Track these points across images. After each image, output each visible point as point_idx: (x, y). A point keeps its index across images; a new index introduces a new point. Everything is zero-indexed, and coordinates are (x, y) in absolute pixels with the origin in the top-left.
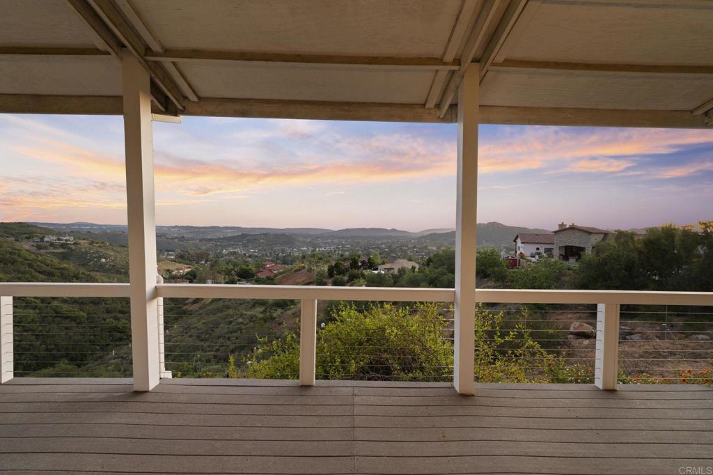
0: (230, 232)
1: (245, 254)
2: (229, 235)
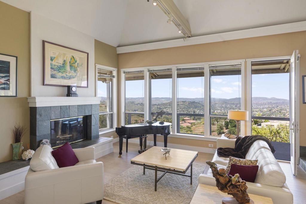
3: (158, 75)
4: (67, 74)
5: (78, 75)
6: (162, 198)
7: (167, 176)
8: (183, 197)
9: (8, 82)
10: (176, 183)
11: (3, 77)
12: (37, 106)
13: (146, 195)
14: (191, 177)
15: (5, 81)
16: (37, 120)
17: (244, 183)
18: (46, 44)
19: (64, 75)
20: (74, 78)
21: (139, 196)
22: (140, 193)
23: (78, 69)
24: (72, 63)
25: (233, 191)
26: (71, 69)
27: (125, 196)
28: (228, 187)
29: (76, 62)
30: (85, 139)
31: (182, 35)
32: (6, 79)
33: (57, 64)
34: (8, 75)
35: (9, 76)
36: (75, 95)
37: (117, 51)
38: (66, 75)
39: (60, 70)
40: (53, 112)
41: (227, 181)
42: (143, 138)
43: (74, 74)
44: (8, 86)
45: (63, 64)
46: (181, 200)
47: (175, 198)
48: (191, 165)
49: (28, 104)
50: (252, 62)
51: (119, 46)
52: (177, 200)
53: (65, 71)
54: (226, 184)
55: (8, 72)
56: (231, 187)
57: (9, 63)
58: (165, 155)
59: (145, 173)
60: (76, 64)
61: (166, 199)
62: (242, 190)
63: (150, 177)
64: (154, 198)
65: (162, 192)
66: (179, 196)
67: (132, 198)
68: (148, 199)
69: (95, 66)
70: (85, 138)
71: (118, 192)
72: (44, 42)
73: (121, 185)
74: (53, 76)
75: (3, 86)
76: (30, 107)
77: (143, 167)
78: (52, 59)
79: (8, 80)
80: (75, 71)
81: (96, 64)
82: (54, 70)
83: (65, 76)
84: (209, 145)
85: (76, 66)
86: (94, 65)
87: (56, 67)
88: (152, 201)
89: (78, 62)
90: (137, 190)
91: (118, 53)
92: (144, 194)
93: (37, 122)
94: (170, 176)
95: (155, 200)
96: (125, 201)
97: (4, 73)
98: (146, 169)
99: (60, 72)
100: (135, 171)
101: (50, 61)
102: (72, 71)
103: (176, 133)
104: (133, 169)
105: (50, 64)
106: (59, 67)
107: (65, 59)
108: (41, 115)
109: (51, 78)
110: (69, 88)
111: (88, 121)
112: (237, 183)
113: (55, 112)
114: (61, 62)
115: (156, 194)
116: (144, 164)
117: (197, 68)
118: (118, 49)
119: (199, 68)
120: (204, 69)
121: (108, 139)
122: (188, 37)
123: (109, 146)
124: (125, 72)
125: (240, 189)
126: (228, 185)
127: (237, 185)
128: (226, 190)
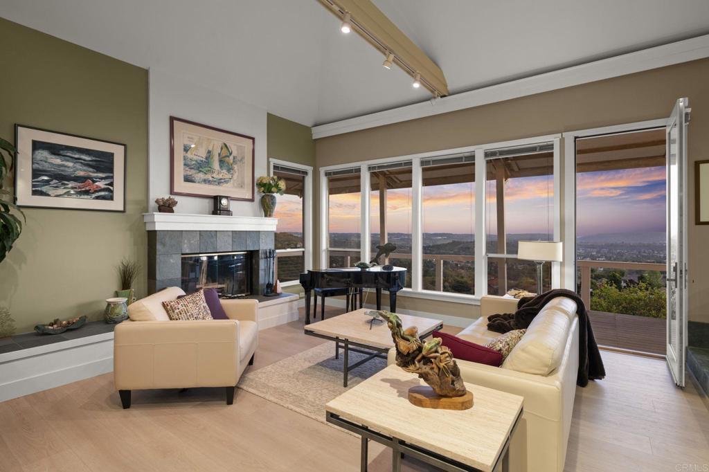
0: (440, 239)
1: (457, 265)
2: (439, 243)
4: (214, 175)
5: (235, 177)
9: (111, 188)
11: (102, 178)
12: (156, 229)
13: (324, 391)
15: (106, 185)
16: (157, 253)
18: (175, 122)
19: (209, 177)
20: (226, 182)
21: (311, 392)
22: (315, 387)
23: (236, 167)
24: (224, 155)
25: (423, 369)
26: (221, 167)
27: (287, 390)
28: (416, 363)
29: (231, 154)
30: (249, 293)
31: (428, 93)
32: (108, 182)
33: (195, 158)
34: (111, 175)
35: (112, 177)
36: (227, 212)
37: (312, 134)
38: (213, 177)
39: (201, 169)
40: (186, 241)
41: (415, 348)
43: (228, 176)
44: (111, 194)
45: (206, 158)
49: (145, 226)
50: (575, 138)
51: (316, 125)
53: (211, 171)
54: (413, 356)
55: (111, 170)
56: (422, 362)
57: (112, 155)
58: (372, 322)
60: (231, 157)
67: (296, 394)
69: (269, 163)
70: (247, 292)
71: (276, 383)
72: (172, 119)
73: (287, 373)
74: (188, 179)
75: (102, 193)
76: (148, 231)
77: (334, 343)
78: (186, 149)
79: (111, 185)
80: (230, 170)
81: (271, 159)
82: (191, 168)
83: (211, 179)
85: (231, 161)
86: (266, 160)
87: (194, 162)
89: (235, 153)
90: (311, 383)
91: (314, 138)
93: (157, 257)
96: (282, 397)
97: (103, 172)
98: (340, 349)
99: (200, 171)
101: (183, 153)
102: (224, 171)
103: (420, 290)
105: (182, 158)
106: (199, 163)
107: (210, 149)
108: (164, 245)
109: (185, 181)
110: (216, 199)
111: (254, 261)
112: (431, 353)
113: (189, 240)
114: (202, 154)
116: (337, 338)
117: (462, 158)
118: (314, 130)
119: (465, 157)
120: (474, 160)
121: (289, 295)
122: (441, 97)
123: (291, 308)
124: (327, 174)
125: (434, 366)
126: (418, 358)
127: (432, 358)
128: (412, 367)
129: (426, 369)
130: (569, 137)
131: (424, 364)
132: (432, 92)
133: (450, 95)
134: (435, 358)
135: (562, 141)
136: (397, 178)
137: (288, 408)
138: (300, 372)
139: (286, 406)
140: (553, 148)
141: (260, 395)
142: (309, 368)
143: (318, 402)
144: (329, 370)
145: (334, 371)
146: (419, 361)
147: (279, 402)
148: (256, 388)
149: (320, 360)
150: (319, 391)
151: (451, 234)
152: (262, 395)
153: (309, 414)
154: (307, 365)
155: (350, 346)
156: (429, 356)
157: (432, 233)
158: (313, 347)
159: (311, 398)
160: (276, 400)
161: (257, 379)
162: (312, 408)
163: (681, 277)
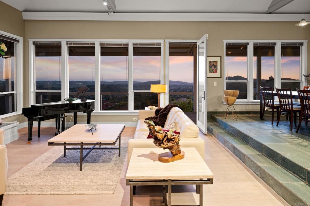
3: (77, 52)
6: (89, 176)
7: (93, 154)
8: (113, 169)
10: (103, 158)
13: (69, 177)
14: (119, 149)
17: (177, 136)
21: (61, 180)
22: (62, 176)
25: (169, 145)
27: (42, 184)
28: (164, 142)
37: (22, 16)
41: (164, 136)
42: (61, 119)
46: (111, 173)
47: (104, 172)
48: (119, 137)
50: (169, 42)
51: (26, 11)
52: (106, 174)
54: (163, 139)
56: (167, 142)
58: (92, 131)
59: (66, 155)
61: (94, 176)
62: (176, 143)
63: (73, 158)
64: (80, 177)
65: (89, 170)
66: (109, 169)
67: (51, 184)
68: (72, 181)
71: (30, 182)
73: (34, 174)
84: (133, 119)
88: (78, 181)
90: (57, 174)
92: (67, 176)
94: (96, 153)
95: (81, 179)
96: (42, 189)
98: (67, 150)
100: (52, 155)
103: (99, 111)
104: (49, 154)
112: (172, 136)
115: (82, 173)
116: (65, 143)
117: (122, 44)
118: (24, 14)
119: (124, 44)
120: (128, 46)
121: (11, 124)
122: (114, 12)
123: (13, 132)
124: (34, 43)
125: (175, 142)
126: (164, 140)
127: (173, 138)
128: (163, 145)
129: (170, 144)
130: (167, 41)
131: (168, 142)
132: (109, 8)
133: (117, 12)
134: (174, 138)
135: (165, 42)
136: (74, 50)
137: (51, 194)
138: (44, 170)
139: (49, 193)
140: (161, 45)
141: (22, 193)
142: (49, 166)
143: (70, 184)
144: (65, 164)
145: (68, 164)
146: (165, 142)
147: (41, 193)
148: (15, 190)
149: (54, 160)
150: (66, 178)
151: (87, 81)
152: (25, 193)
153: (69, 193)
154: (46, 165)
155: (84, 147)
156: (172, 138)
157: (76, 81)
158: (43, 154)
159: (63, 183)
160: (38, 193)
161: (12, 185)
162: (68, 189)
163: (206, 96)
